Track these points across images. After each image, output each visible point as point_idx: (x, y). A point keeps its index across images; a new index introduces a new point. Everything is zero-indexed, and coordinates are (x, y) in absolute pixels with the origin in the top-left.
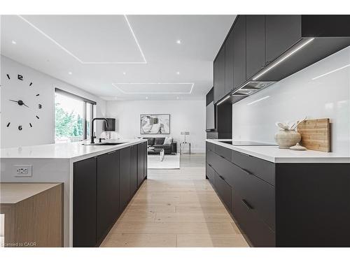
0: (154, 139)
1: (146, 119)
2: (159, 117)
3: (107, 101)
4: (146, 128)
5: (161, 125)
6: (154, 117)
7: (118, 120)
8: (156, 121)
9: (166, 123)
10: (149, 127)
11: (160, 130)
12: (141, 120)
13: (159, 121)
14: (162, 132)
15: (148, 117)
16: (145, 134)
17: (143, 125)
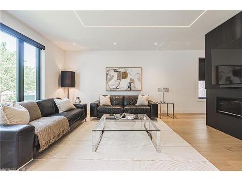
0: (124, 97)
1: (112, 73)
2: (128, 71)
3: (65, 51)
4: (113, 83)
5: (131, 80)
6: (122, 70)
8: (124, 75)
9: (138, 78)
10: (117, 83)
11: (130, 86)
12: (107, 74)
13: (129, 75)
14: (132, 89)
15: (115, 70)
16: (111, 91)
17: (110, 80)
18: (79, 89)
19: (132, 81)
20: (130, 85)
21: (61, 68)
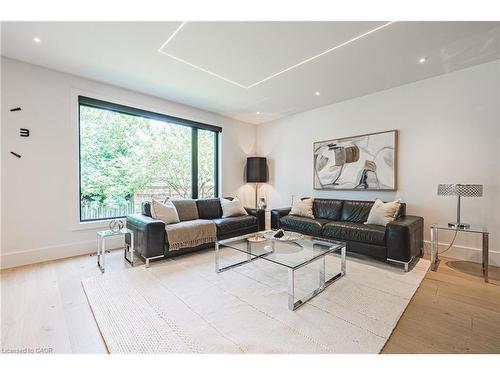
1: (327, 153)
2: (361, 144)
4: (328, 173)
5: (368, 163)
6: (347, 144)
7: (273, 161)
8: (352, 155)
9: (385, 159)
10: (335, 172)
11: (364, 180)
12: (316, 156)
13: (362, 154)
14: (371, 185)
15: (332, 147)
16: (323, 189)
17: (321, 168)
18: (272, 185)
19: (370, 166)
20: (366, 177)
21: (249, 152)
